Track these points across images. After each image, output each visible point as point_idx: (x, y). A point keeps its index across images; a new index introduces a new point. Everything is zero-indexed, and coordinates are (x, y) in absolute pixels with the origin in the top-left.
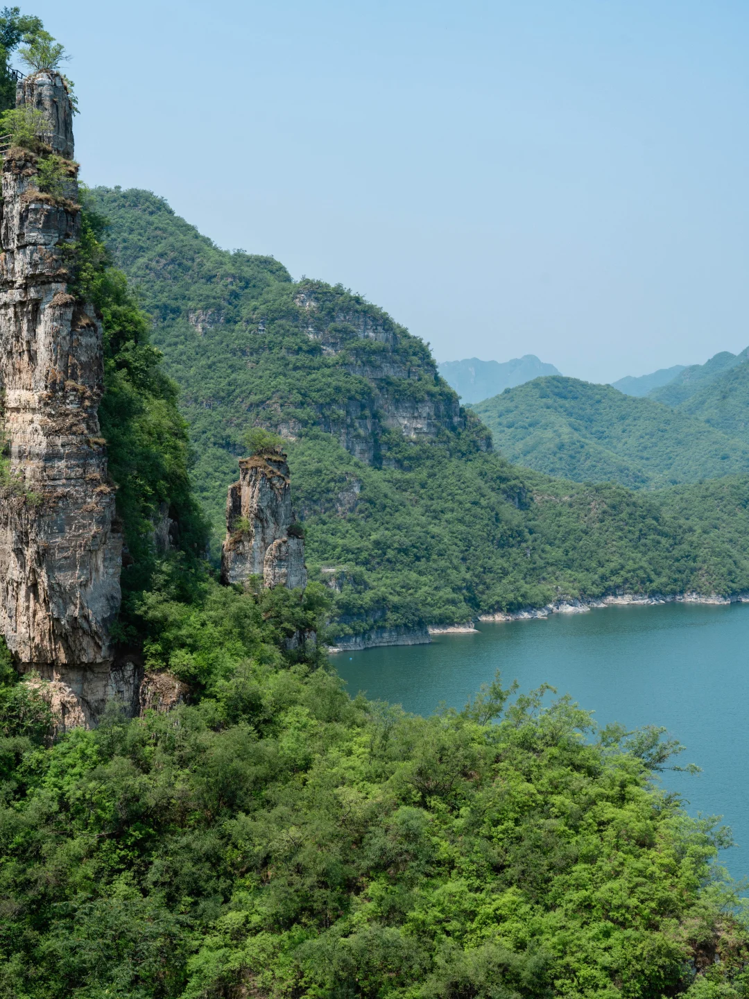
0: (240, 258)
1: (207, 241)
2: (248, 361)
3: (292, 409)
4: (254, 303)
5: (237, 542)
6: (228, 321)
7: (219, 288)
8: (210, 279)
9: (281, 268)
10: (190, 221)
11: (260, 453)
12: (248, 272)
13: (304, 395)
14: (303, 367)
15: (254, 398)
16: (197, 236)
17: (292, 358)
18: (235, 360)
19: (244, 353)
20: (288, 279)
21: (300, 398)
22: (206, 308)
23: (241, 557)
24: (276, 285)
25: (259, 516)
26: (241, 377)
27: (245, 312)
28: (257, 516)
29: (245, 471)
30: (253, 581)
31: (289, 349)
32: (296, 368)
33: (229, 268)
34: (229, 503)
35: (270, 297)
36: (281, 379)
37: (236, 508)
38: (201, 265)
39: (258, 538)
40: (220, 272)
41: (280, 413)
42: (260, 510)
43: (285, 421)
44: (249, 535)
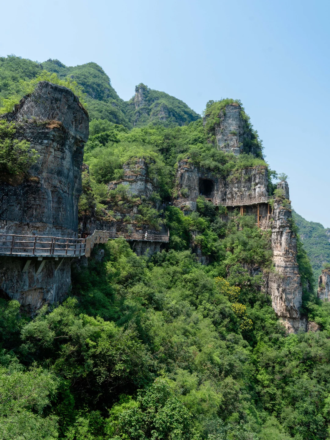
0: (311, 223)
1: (304, 219)
2: (314, 246)
3: (325, 258)
4: (315, 233)
5: (321, 290)
6: (309, 237)
7: (307, 229)
8: (305, 227)
9: (322, 225)
10: (300, 214)
11: (327, 269)
12: (314, 226)
13: (328, 255)
14: (328, 248)
15: (316, 255)
16: (301, 218)
17: (325, 246)
18: (311, 246)
19: (313, 244)
20: (323, 228)
21: (327, 255)
22: (304, 234)
23: (322, 293)
24: (321, 229)
25: (327, 284)
26: (313, 250)
27: (313, 235)
28: (326, 284)
29: (323, 273)
30: (326, 299)
31: (324, 244)
32: (326, 248)
33: (309, 225)
34: (319, 280)
35: (320, 232)
36: (322, 251)
37: (321, 282)
38: (303, 224)
39: (327, 289)
40: (307, 226)
41: (322, 259)
42: (327, 282)
43: (323, 261)
44: (325, 288)
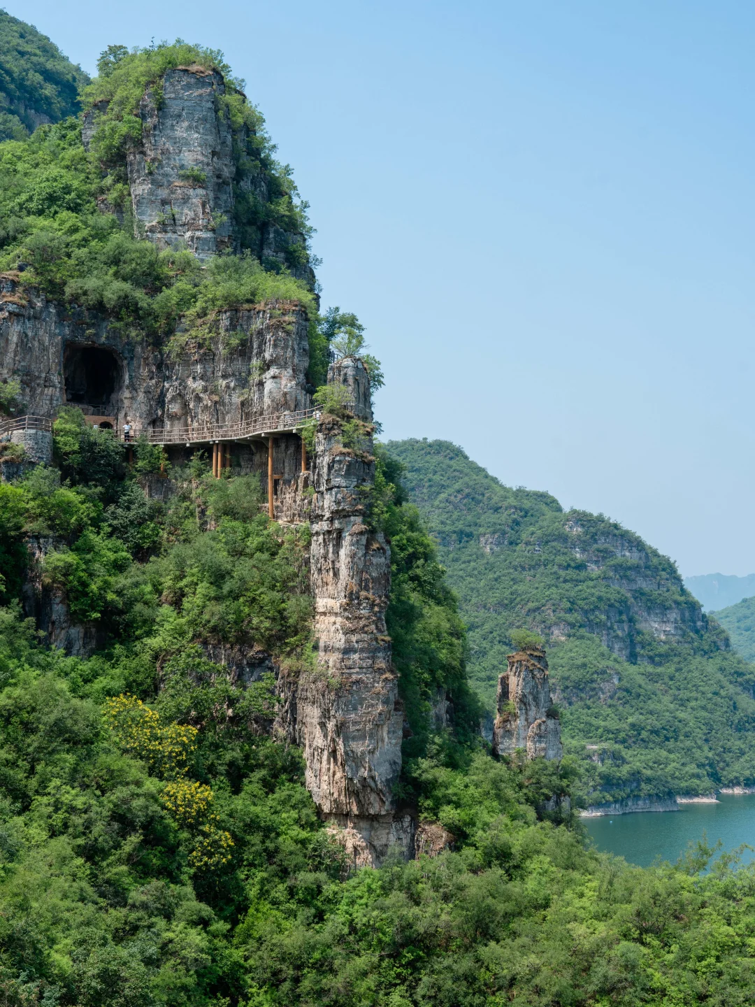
0: (521, 493)
1: (495, 480)
2: (527, 575)
3: (562, 614)
4: (532, 529)
5: (505, 721)
6: (511, 543)
7: (504, 517)
8: (497, 510)
9: (554, 501)
10: (481, 465)
11: (524, 650)
12: (527, 504)
13: (572, 603)
14: (572, 580)
15: (531, 605)
16: (487, 476)
17: (562, 573)
18: (516, 575)
19: (523, 568)
20: (559, 509)
21: (569, 605)
22: (494, 533)
23: (508, 733)
24: (549, 514)
25: (523, 701)
26: (521, 588)
27: (524, 536)
28: (521, 701)
29: (512, 664)
30: (518, 753)
31: (560, 566)
32: (565, 581)
33: (512, 501)
34: (499, 689)
35: (545, 524)
36: (554, 590)
37: (505, 694)
38: (490, 499)
39: (523, 718)
40: (505, 504)
41: (552, 618)
42: (524, 696)
43: (556, 624)
44: (515, 716)
